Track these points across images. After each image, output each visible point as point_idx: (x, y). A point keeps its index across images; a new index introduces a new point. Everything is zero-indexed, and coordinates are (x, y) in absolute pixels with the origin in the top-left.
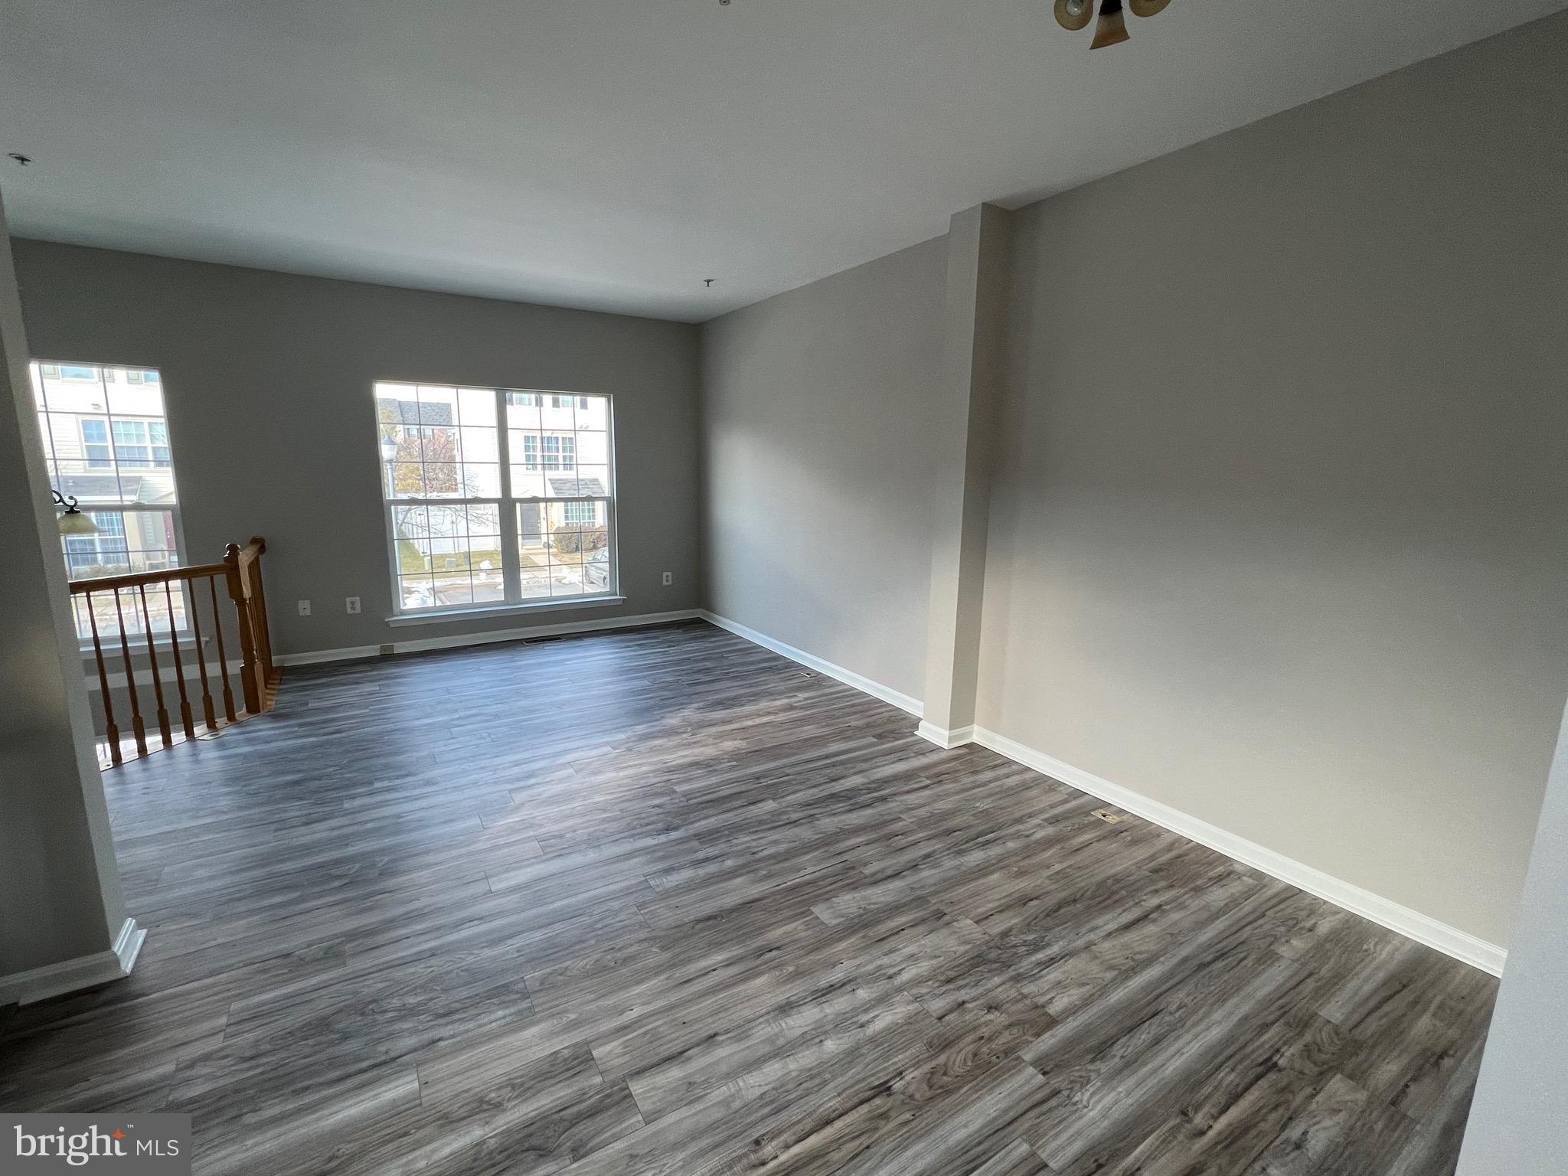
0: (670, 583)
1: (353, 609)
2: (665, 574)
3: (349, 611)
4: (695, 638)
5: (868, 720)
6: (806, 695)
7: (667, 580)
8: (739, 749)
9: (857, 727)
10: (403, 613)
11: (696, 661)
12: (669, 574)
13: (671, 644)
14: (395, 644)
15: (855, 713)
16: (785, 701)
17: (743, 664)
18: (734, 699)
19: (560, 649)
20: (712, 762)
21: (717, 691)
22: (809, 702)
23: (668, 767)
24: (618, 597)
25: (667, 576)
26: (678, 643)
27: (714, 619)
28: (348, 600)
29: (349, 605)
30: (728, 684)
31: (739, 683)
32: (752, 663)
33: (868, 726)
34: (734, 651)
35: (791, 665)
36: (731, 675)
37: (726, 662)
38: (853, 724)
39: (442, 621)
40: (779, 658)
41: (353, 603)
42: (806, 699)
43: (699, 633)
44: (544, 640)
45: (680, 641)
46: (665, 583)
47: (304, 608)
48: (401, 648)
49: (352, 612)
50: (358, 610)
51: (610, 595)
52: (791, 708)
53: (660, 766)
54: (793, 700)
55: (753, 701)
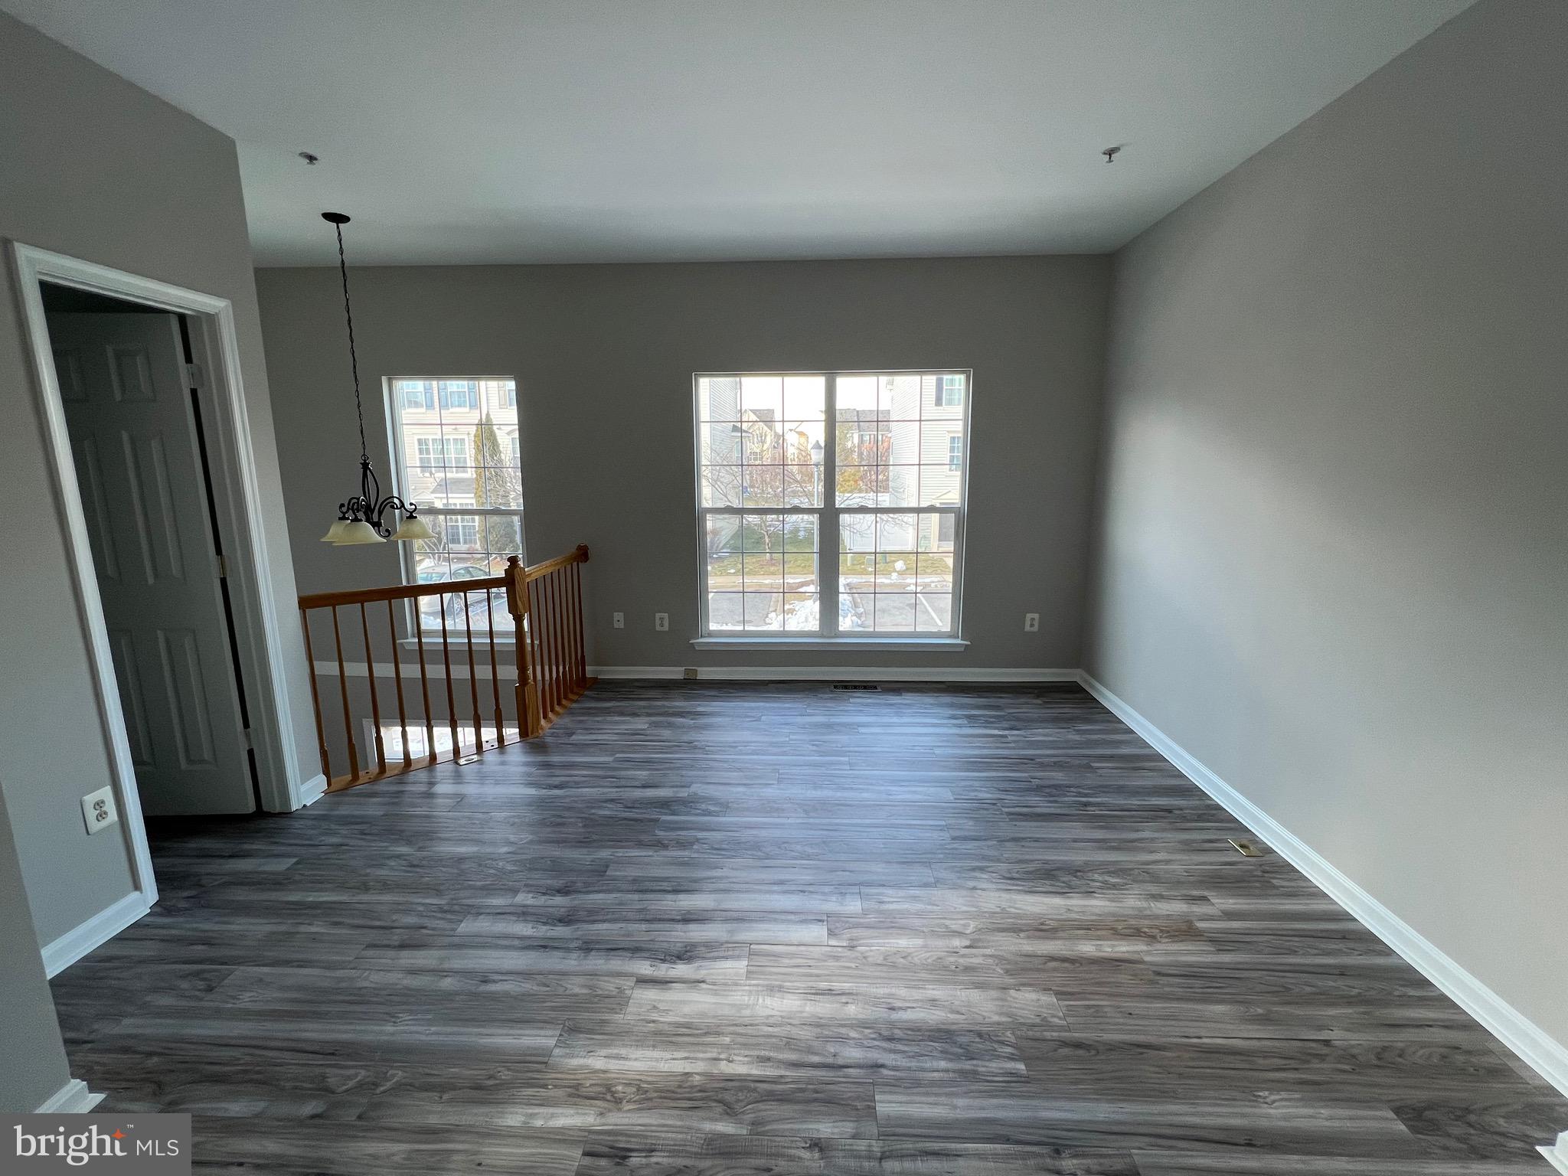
0: (1035, 629)
1: (662, 625)
2: (1029, 616)
3: (658, 628)
4: (1056, 721)
5: (1384, 1037)
6: (1231, 903)
7: (1032, 621)
8: (1046, 1024)
9: (1348, 1055)
10: (711, 634)
11: (1043, 766)
12: (1036, 616)
13: (1018, 723)
14: (699, 669)
15: (1349, 1001)
16: (1178, 907)
17: (1120, 790)
18: (1075, 871)
19: (867, 705)
20: (979, 1045)
21: (1055, 843)
22: (1235, 924)
23: (892, 1024)
24: (959, 641)
25: (1033, 619)
26: (1025, 723)
27: (1097, 690)
28: (658, 615)
29: (658, 622)
30: (1078, 830)
31: (1099, 834)
32: (1136, 792)
33: (1383, 1059)
34: (1111, 758)
35: (1213, 814)
36: (1092, 810)
37: (1090, 780)
38: (1336, 1035)
39: (748, 648)
40: (1191, 791)
41: (662, 619)
42: (1229, 915)
43: (1067, 710)
44: (855, 687)
45: (1032, 721)
46: (1027, 628)
47: (619, 619)
48: (706, 673)
49: (662, 629)
50: (666, 628)
51: (950, 637)
52: (1185, 931)
53: (881, 1013)
54: (1199, 909)
55: (1114, 886)
